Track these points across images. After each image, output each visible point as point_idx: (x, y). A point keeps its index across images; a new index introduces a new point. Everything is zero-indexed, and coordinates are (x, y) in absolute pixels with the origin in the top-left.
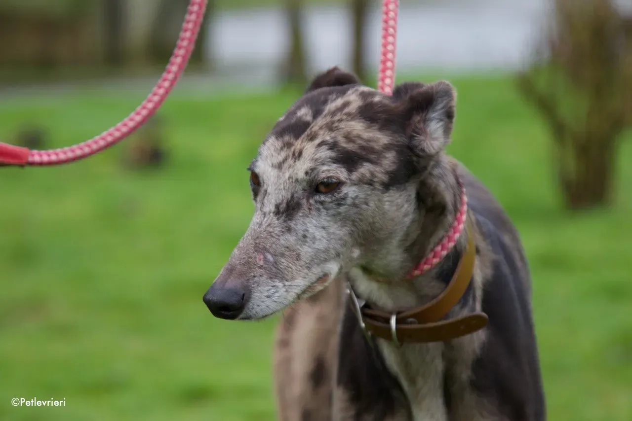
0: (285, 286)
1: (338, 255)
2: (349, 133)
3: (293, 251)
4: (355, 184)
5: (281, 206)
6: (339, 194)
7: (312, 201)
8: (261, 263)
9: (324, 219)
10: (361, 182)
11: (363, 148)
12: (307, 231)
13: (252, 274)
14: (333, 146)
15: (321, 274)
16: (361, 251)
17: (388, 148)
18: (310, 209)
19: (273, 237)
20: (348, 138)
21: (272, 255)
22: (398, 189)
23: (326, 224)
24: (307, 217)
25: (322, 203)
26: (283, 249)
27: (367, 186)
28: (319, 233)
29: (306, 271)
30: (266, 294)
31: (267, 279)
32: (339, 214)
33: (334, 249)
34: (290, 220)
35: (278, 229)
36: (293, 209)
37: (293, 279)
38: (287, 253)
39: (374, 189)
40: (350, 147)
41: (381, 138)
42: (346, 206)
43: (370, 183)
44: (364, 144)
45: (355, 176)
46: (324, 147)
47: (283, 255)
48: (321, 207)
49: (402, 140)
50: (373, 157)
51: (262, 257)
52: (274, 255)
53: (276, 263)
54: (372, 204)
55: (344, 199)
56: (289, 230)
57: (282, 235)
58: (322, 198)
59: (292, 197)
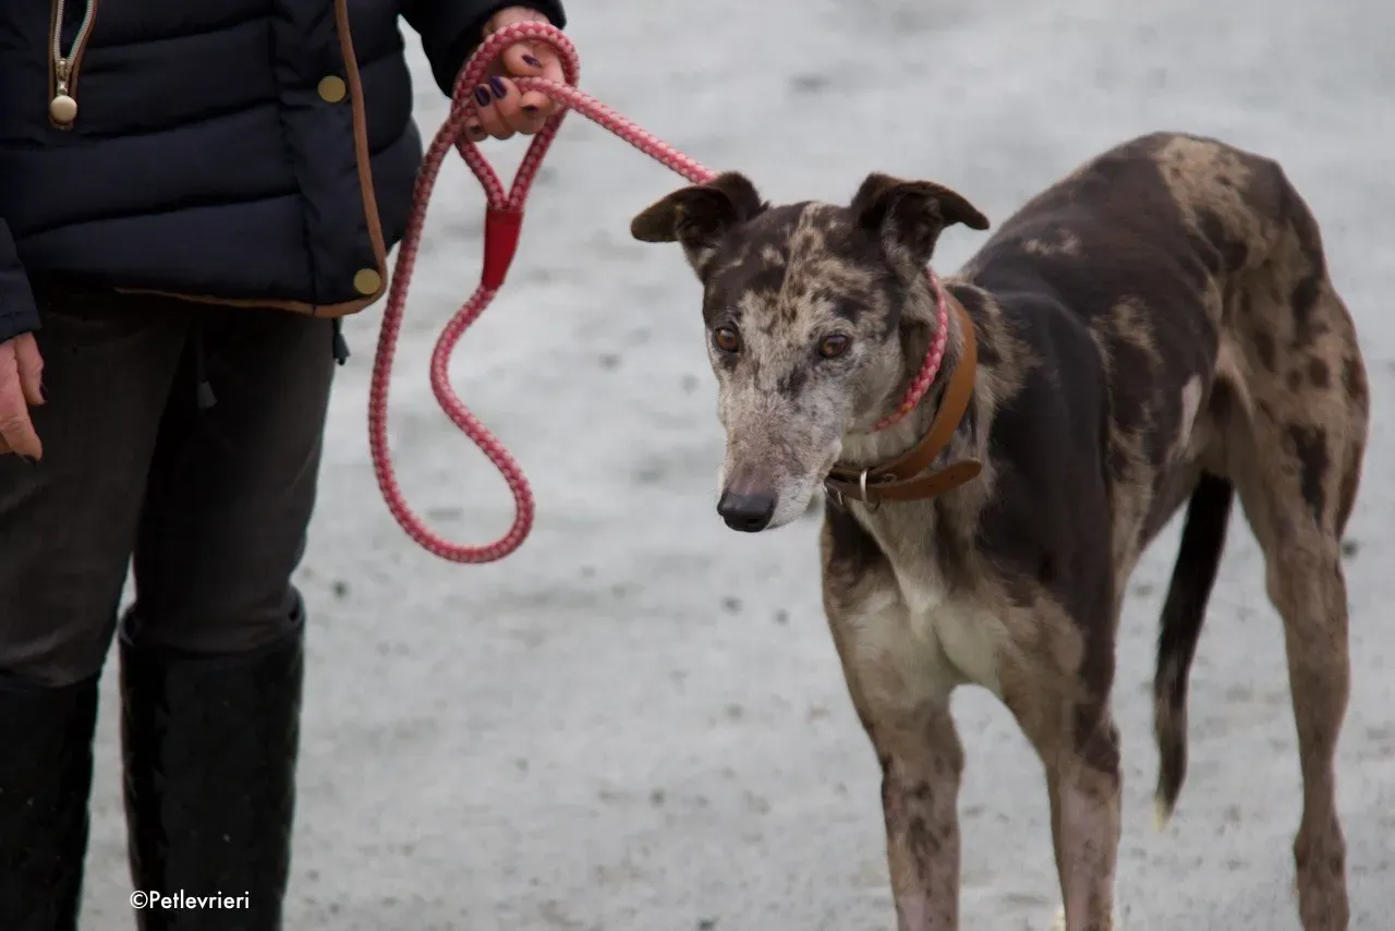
0: (806, 480)
3: (806, 435)
4: (861, 339)
5: (784, 382)
6: (850, 355)
7: (818, 369)
8: (781, 457)
10: (865, 336)
11: (854, 292)
12: (815, 406)
13: (775, 473)
14: (829, 295)
17: (875, 286)
18: (816, 378)
20: (836, 281)
21: (789, 444)
23: (833, 394)
24: (814, 389)
25: (829, 370)
26: (797, 435)
28: (826, 406)
30: (792, 495)
31: (790, 476)
32: (848, 379)
34: (796, 396)
35: (787, 410)
36: (799, 384)
37: (810, 468)
38: (801, 439)
39: (875, 341)
40: (843, 291)
43: (872, 335)
44: (853, 287)
45: (860, 329)
46: (821, 299)
47: (798, 442)
48: (828, 375)
50: (865, 302)
51: (780, 450)
52: (791, 444)
53: (794, 454)
54: (873, 360)
55: (854, 361)
56: (798, 409)
57: (793, 417)
58: (831, 363)
59: (795, 369)
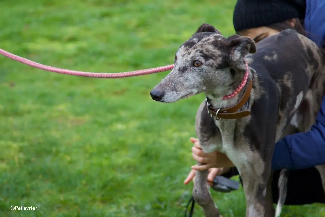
0: (177, 93)
1: (198, 87)
2: (207, 49)
3: (182, 83)
4: (207, 66)
5: (181, 69)
6: (201, 67)
7: (192, 68)
8: (170, 85)
9: (195, 74)
10: (208, 65)
11: (211, 54)
12: (188, 77)
13: (166, 88)
14: (201, 52)
15: (191, 92)
16: (206, 88)
17: (220, 56)
18: (190, 71)
19: (176, 78)
20: (207, 50)
21: (174, 84)
22: (221, 70)
23: (195, 77)
24: (189, 73)
25: (195, 69)
26: (178, 82)
27: (210, 67)
28: (192, 79)
29: (185, 90)
30: (170, 95)
31: (170, 91)
32: (200, 74)
33: (197, 85)
34: (183, 73)
35: (178, 75)
36: (185, 70)
37: (180, 92)
38: (179, 83)
39: (213, 68)
40: (207, 53)
41: (218, 52)
42: (203, 72)
43: (212, 66)
44: (212, 53)
45: (207, 63)
46: (198, 52)
47: (178, 84)
48: (194, 71)
49: (225, 54)
50: (214, 58)
51: (170, 83)
52: (175, 84)
53: (175, 86)
54: (211, 73)
55: (203, 69)
56: (182, 76)
57: (179, 77)
58: (195, 68)
59: (185, 66)
